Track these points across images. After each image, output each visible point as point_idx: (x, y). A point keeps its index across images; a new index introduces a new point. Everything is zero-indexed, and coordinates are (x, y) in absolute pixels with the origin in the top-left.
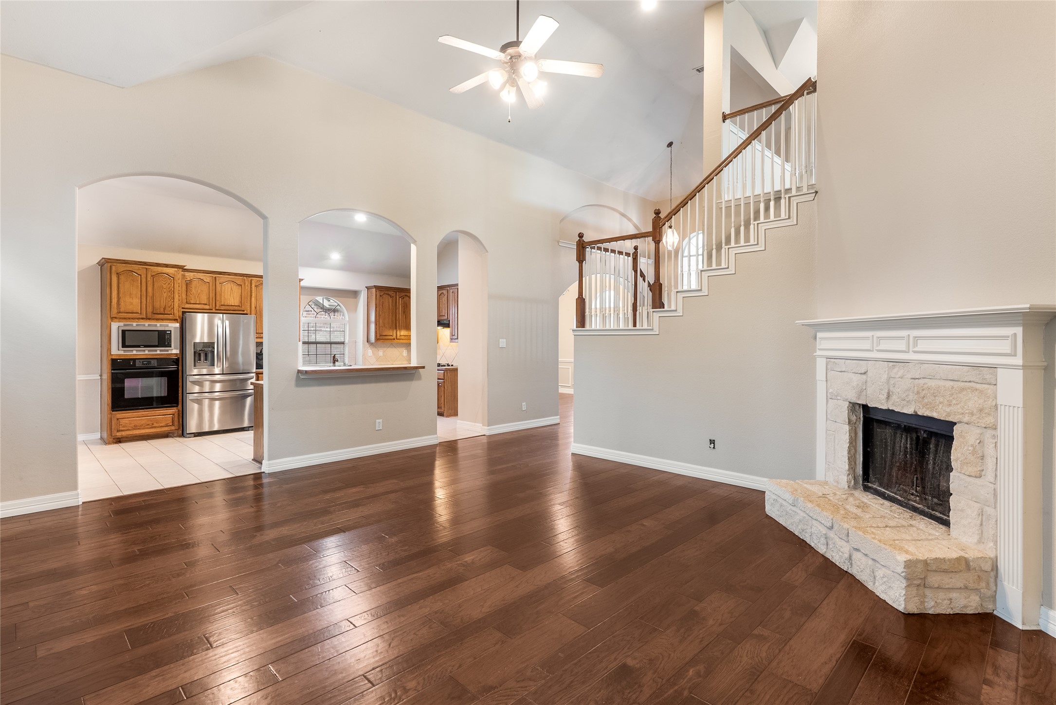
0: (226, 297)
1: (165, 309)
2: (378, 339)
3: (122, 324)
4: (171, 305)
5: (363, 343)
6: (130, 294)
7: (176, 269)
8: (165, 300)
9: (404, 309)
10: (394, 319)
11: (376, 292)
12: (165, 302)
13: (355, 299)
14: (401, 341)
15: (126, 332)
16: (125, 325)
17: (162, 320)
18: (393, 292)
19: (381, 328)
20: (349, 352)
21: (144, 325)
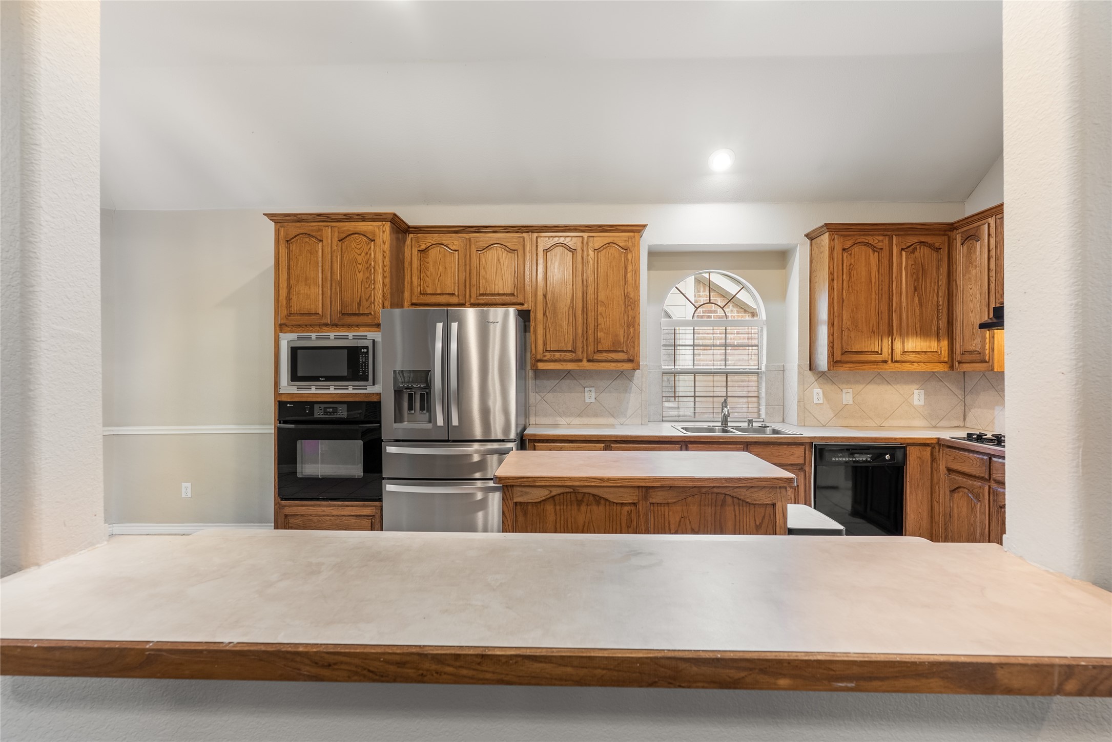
0: (488, 276)
1: (359, 304)
2: (837, 362)
3: (293, 336)
4: (371, 295)
5: (799, 373)
6: (306, 279)
7: (380, 223)
8: (359, 287)
9: (917, 280)
10: (884, 307)
11: (832, 240)
12: (359, 291)
13: (784, 270)
14: (907, 367)
15: (299, 351)
16: (299, 338)
17: (357, 326)
18: (881, 238)
19: (845, 333)
20: (767, 393)
21: (328, 338)
